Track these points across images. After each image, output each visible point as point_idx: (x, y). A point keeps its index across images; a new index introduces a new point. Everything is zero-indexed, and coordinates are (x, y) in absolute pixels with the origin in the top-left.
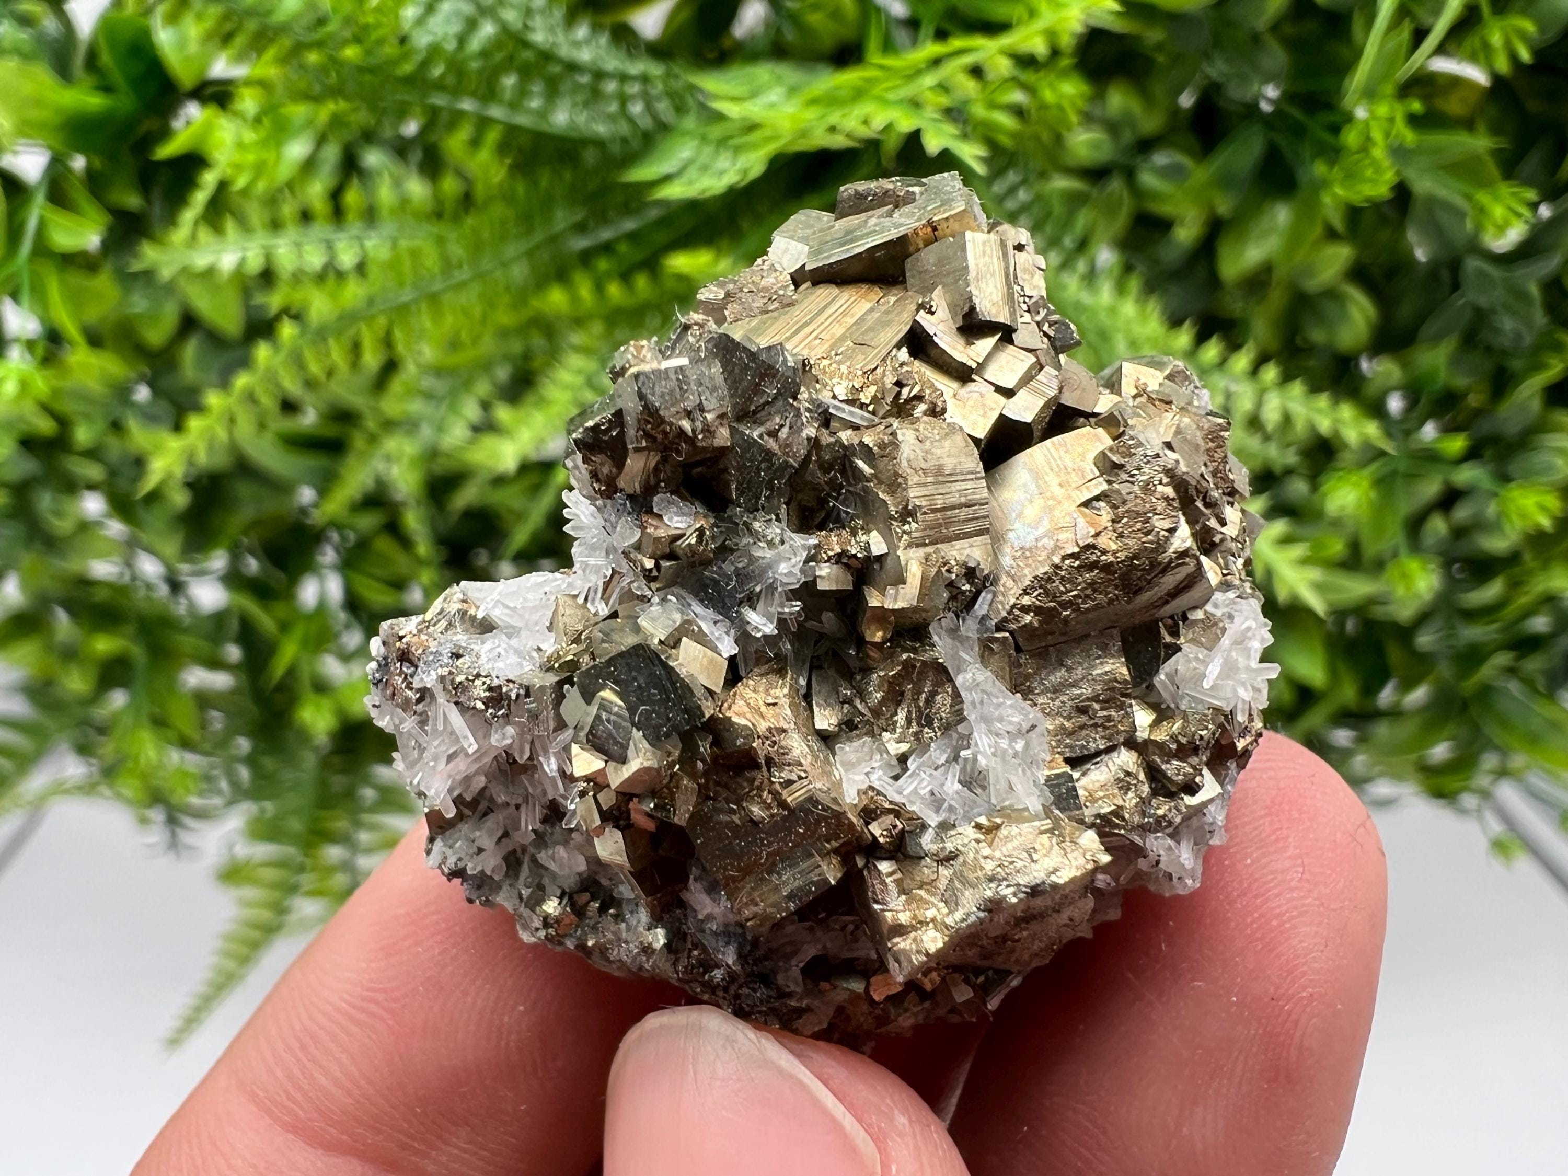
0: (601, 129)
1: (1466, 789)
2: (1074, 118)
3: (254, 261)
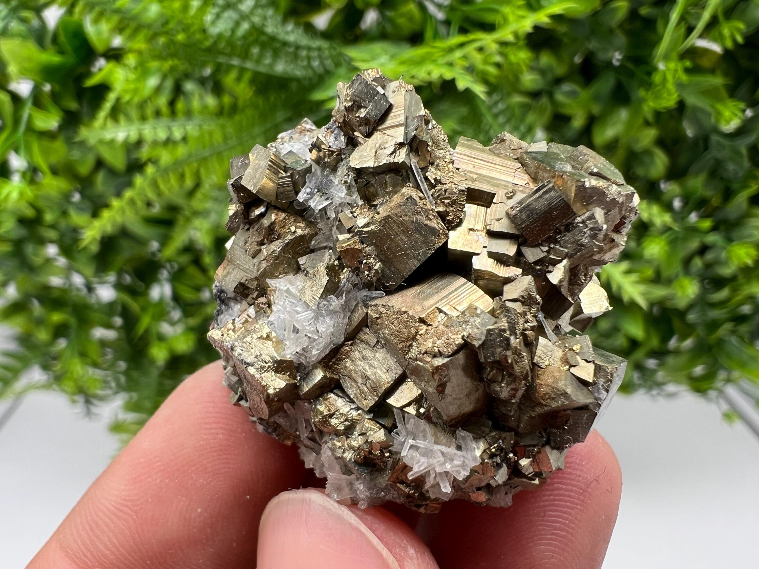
0: (299, 73)
1: (711, 388)
2: (524, 68)
3: (134, 136)
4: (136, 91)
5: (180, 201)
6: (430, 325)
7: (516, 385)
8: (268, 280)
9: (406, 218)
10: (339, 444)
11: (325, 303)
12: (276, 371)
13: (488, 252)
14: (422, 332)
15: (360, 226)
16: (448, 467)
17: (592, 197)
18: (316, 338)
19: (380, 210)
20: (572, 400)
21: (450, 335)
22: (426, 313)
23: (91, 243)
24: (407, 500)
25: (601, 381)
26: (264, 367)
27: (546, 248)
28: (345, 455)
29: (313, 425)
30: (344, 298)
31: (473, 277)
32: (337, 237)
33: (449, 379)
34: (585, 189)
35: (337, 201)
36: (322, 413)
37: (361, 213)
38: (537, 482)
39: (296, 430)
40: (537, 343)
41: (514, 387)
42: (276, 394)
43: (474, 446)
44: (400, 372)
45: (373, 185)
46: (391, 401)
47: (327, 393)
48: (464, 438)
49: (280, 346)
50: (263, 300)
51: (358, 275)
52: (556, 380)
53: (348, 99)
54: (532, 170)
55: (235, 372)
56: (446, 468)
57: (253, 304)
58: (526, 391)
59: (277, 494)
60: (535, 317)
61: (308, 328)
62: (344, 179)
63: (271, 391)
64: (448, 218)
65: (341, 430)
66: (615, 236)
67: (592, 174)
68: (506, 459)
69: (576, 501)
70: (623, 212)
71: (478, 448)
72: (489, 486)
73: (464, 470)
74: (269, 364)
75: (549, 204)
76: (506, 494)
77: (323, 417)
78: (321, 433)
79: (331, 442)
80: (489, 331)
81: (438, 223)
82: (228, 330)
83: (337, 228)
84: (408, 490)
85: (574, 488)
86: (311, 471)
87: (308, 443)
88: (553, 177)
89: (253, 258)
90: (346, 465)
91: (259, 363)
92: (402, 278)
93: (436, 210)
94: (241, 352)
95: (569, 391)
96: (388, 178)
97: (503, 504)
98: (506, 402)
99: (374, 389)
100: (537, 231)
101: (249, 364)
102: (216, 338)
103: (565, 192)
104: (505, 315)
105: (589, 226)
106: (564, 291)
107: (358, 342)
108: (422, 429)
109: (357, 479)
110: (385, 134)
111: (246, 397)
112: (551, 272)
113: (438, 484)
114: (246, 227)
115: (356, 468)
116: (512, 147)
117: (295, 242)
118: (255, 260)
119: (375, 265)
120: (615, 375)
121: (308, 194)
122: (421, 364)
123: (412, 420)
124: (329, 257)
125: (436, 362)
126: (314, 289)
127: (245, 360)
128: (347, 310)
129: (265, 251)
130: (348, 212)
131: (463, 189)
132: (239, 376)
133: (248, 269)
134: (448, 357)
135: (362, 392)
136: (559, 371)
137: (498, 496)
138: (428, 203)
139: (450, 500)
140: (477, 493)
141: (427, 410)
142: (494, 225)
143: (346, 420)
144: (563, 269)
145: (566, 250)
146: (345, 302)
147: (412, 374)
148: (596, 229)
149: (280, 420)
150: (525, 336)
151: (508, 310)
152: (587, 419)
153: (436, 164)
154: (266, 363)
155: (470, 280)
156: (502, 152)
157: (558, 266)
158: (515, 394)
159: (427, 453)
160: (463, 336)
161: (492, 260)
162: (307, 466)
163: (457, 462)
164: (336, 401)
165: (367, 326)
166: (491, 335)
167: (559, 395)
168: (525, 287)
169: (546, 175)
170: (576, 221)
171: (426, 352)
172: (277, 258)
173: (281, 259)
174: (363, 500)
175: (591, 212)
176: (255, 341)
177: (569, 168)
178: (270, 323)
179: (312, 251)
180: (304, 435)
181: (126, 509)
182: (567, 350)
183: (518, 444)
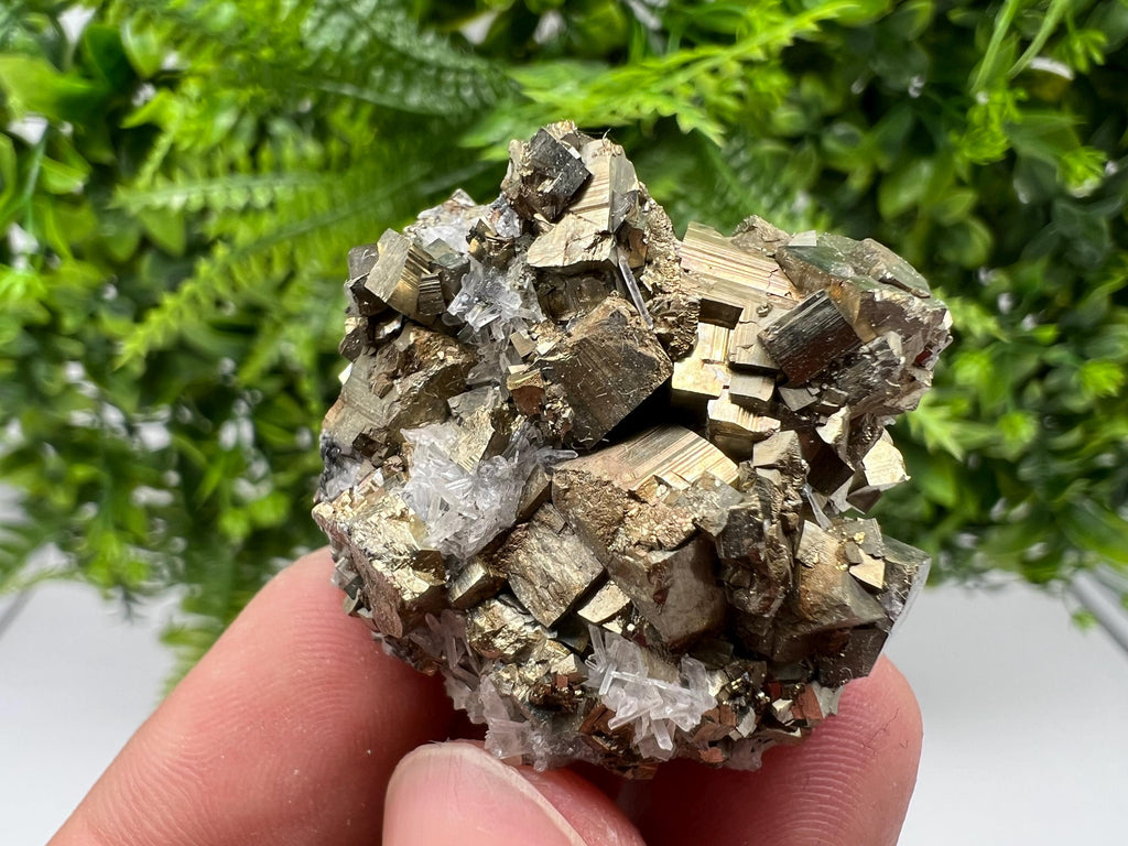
0: (442, 107)
1: (1052, 577)
2: (778, 101)
3: (196, 201)
4: (199, 134)
5: (264, 298)
6: (644, 502)
7: (770, 593)
8: (403, 431)
9: (611, 343)
10: (507, 676)
11: (489, 466)
12: (415, 568)
13: (731, 395)
14: (633, 512)
15: (542, 353)
16: (669, 712)
17: (884, 316)
18: (475, 518)
19: (572, 330)
20: (853, 616)
21: (675, 517)
22: (639, 484)
23: (131, 361)
24: (608, 760)
25: (895, 587)
26: (398, 560)
27: (817, 391)
28: (515, 693)
29: (468, 648)
30: (516, 459)
31: (708, 431)
32: (508, 370)
33: (673, 581)
34: (875, 303)
35: (508, 315)
36: (481, 629)
37: (543, 334)
38: (798, 733)
39: (442, 654)
40: (802, 529)
41: (767, 595)
42: (413, 602)
43: (707, 680)
44: (598, 570)
45: (561, 292)
46: (585, 613)
47: (489, 599)
48: (692, 669)
49: (421, 530)
50: (395, 460)
51: (537, 426)
52: (829, 585)
53: (526, 165)
54: (795, 273)
55: (352, 566)
56: (665, 713)
57: (381, 466)
58: (785, 601)
59: (412, 749)
60: (799, 491)
61: (462, 503)
62: (518, 284)
63: (407, 597)
64: (672, 344)
65: (509, 655)
66: (916, 373)
67: (884, 281)
68: (754, 701)
69: (856, 761)
70: (928, 338)
71: (713, 684)
72: (727, 740)
73: (693, 716)
74: (405, 557)
75: (822, 327)
76: (753, 751)
77: (484, 636)
78: (480, 659)
79: (494, 673)
80: (733, 513)
81: (657, 351)
82: (343, 505)
83: (507, 355)
84: (608, 745)
85: (852, 742)
86: (464, 713)
87: (460, 672)
88: (827, 285)
89: (381, 398)
90: (516, 707)
91: (391, 555)
92: (603, 431)
93: (655, 331)
94: (363, 538)
95: (848, 601)
96: (584, 283)
97: (747, 766)
98: (757, 617)
99: (560, 595)
100: (804, 365)
101: (375, 557)
102: (325, 516)
103: (844, 307)
104: (755, 489)
105: (880, 358)
106: (842, 454)
107: (537, 524)
108: (631, 655)
109: (533, 728)
110: (580, 217)
111: (368, 604)
112: (823, 425)
113: (653, 737)
114: (372, 351)
115: (532, 712)
116: (766, 238)
117: (444, 374)
118: (384, 401)
119: (564, 412)
120: (915, 578)
121: (463, 304)
122: (631, 560)
123: (616, 643)
124: (495, 397)
125: (654, 558)
126: (473, 445)
127: (370, 550)
128: (520, 477)
129: (399, 388)
130: (523, 332)
131: (695, 301)
132: (358, 572)
133: (373, 414)
134: (672, 550)
135: (542, 599)
136: (834, 571)
137: (741, 754)
138: (643, 321)
139: (670, 760)
140: (710, 750)
141: (639, 627)
142: (740, 355)
143: (518, 641)
144: (840, 421)
145: (846, 394)
146: (519, 466)
147: (617, 574)
148: (890, 363)
149: (418, 638)
150: (784, 520)
151: (760, 482)
152: (873, 643)
153: (655, 262)
154: (400, 555)
155: (703, 436)
156: (751, 245)
157: (833, 416)
158: (769, 606)
159: (637, 691)
160: (695, 519)
161: (737, 407)
162: (456, 707)
163: (681, 705)
164: (502, 612)
165: (550, 502)
166: (735, 519)
167: (833, 608)
168: (785, 447)
169: (817, 282)
170: (861, 351)
171: (639, 543)
172: (416, 398)
173: (423, 399)
174: (542, 758)
175: (884, 339)
176: (384, 522)
177: (850, 272)
178: (406, 496)
179: (469, 388)
180: (454, 661)
181: (186, 770)
182: (845, 540)
183: (772, 678)
